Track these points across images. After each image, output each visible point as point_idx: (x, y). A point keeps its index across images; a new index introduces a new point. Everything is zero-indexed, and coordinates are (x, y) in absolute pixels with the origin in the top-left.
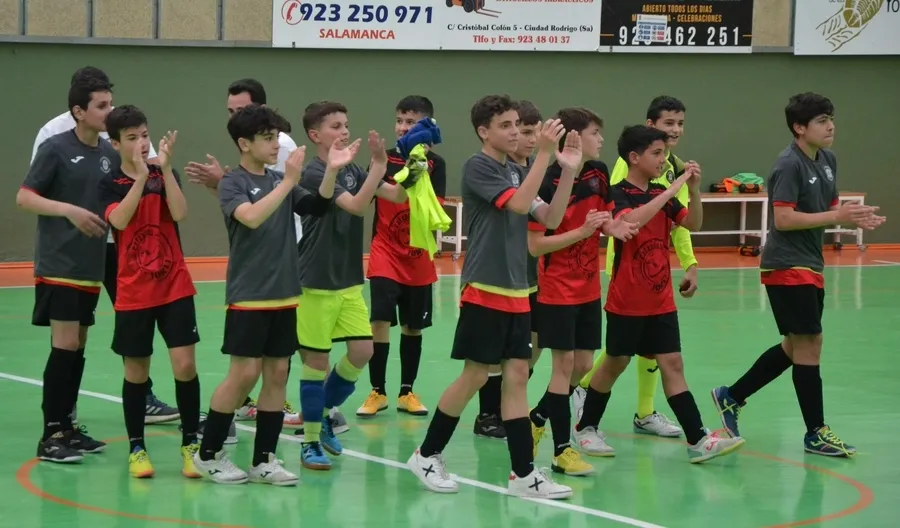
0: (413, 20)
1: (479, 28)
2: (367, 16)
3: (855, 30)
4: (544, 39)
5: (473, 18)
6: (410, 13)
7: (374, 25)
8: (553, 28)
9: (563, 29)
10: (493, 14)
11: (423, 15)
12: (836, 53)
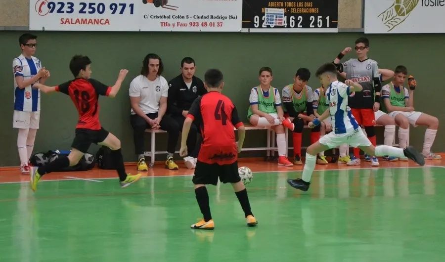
0: (121, 12)
1: (165, 17)
2: (91, 10)
3: (402, 18)
4: (206, 24)
5: (160, 11)
6: (120, 8)
7: (96, 16)
8: (212, 17)
9: (218, 17)
10: (173, 8)
11: (128, 9)
12: (390, 32)
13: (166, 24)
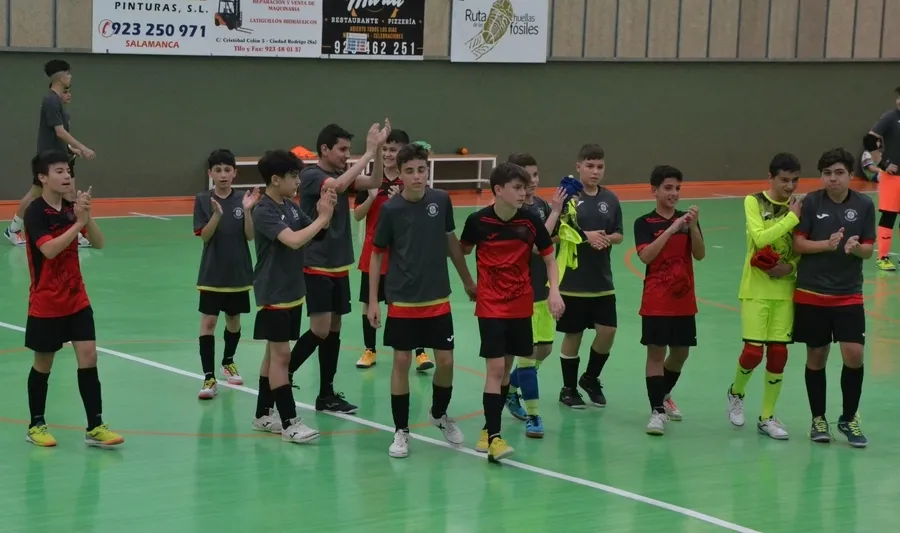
0: (192, 35)
1: (239, 41)
2: (159, 32)
3: (490, 46)
4: (283, 49)
5: (234, 34)
6: (190, 30)
7: (165, 38)
8: (289, 41)
9: (296, 42)
10: (248, 31)
11: (199, 31)
12: (479, 61)
13: (240, 48)
